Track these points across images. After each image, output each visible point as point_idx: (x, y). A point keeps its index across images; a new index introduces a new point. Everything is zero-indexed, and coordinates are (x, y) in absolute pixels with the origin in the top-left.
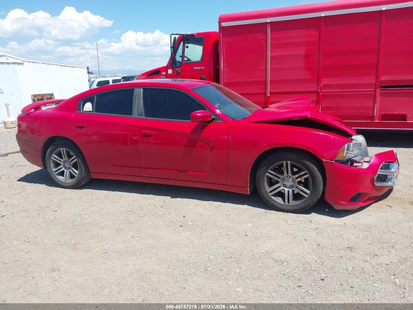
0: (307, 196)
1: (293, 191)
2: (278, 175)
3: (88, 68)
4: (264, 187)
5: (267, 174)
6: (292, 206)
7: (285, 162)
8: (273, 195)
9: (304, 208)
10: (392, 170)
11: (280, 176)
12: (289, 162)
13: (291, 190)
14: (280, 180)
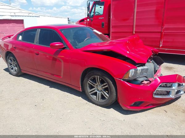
0: (107, 98)
1: (101, 93)
2: (94, 83)
3: (68, 18)
4: (87, 89)
5: (88, 82)
6: (100, 102)
7: (96, 76)
8: (91, 94)
9: (105, 105)
10: (174, 88)
11: (95, 84)
12: (98, 77)
13: (100, 93)
14: (95, 86)
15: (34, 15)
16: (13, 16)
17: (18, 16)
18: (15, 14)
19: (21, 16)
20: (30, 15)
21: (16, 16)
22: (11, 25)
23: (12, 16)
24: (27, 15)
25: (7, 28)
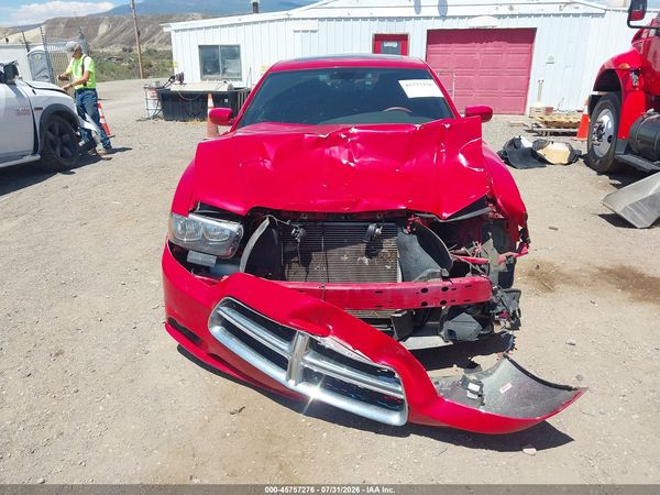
15: (582, 10)
16: (504, 16)
17: (521, 16)
18: (511, 9)
19: (530, 16)
20: (567, 10)
21: (513, 16)
22: (490, 47)
23: (499, 16)
24: (555, 9)
25: (477, 56)
